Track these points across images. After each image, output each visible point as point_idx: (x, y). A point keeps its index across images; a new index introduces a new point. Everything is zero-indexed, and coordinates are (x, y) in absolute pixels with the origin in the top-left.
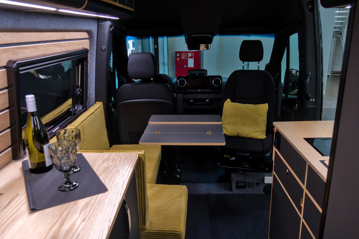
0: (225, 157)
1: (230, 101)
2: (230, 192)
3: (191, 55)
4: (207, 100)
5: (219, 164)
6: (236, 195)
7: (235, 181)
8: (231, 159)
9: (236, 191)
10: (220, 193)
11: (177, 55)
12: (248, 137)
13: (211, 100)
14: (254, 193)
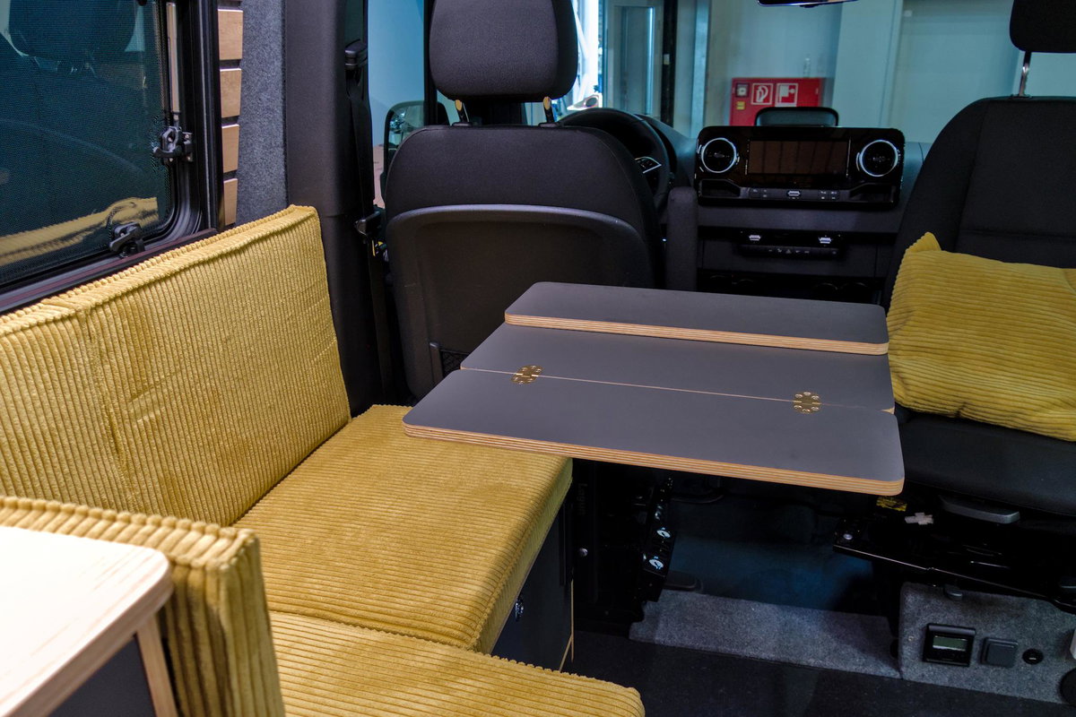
0: (883, 505)
1: (936, 244)
2: (885, 671)
3: (790, 94)
4: (825, 240)
5: (848, 537)
6: (918, 686)
7: (920, 625)
8: (909, 520)
9: (915, 670)
10: (841, 667)
11: (736, 92)
12: (1010, 425)
13: (844, 241)
14: (1009, 694)
